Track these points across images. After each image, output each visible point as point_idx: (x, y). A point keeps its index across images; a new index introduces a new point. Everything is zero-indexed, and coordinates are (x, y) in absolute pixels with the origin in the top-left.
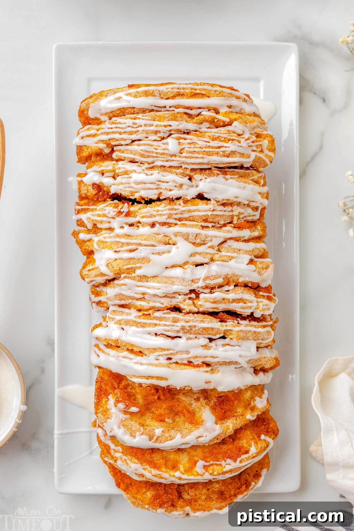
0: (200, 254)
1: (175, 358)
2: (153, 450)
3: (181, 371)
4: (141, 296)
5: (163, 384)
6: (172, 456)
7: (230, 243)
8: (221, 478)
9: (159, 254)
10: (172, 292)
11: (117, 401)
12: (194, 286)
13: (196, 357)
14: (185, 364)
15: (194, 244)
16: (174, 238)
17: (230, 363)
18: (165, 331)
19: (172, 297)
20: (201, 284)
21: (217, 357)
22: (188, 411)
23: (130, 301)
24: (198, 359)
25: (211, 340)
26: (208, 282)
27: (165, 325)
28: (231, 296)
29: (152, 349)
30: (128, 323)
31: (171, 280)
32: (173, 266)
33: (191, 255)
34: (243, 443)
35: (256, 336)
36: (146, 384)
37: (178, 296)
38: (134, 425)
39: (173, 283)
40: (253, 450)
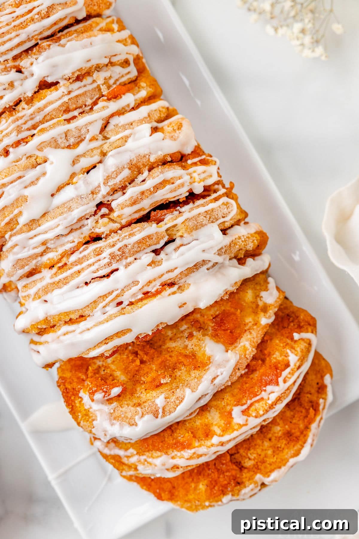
0: (84, 155)
1: (126, 298)
2: (172, 428)
3: (140, 310)
4: (42, 248)
5: (129, 338)
6: (198, 423)
7: (114, 121)
8: (271, 415)
9: (33, 183)
10: (75, 221)
11: (92, 393)
12: (99, 198)
13: (150, 282)
14: (141, 300)
15: (69, 147)
16: (40, 154)
17: (197, 267)
18: (94, 272)
19: (81, 227)
20: (104, 190)
21: (176, 268)
22: (186, 356)
23: (34, 262)
24: (154, 283)
25: (156, 252)
26: (111, 183)
27: (90, 265)
28: (150, 184)
29: (92, 304)
30: (47, 290)
31: (67, 207)
32: (59, 189)
33: (74, 163)
34: (277, 356)
35: (211, 216)
36: (109, 351)
37: (86, 222)
38: (128, 409)
39: (70, 209)
40: (293, 359)
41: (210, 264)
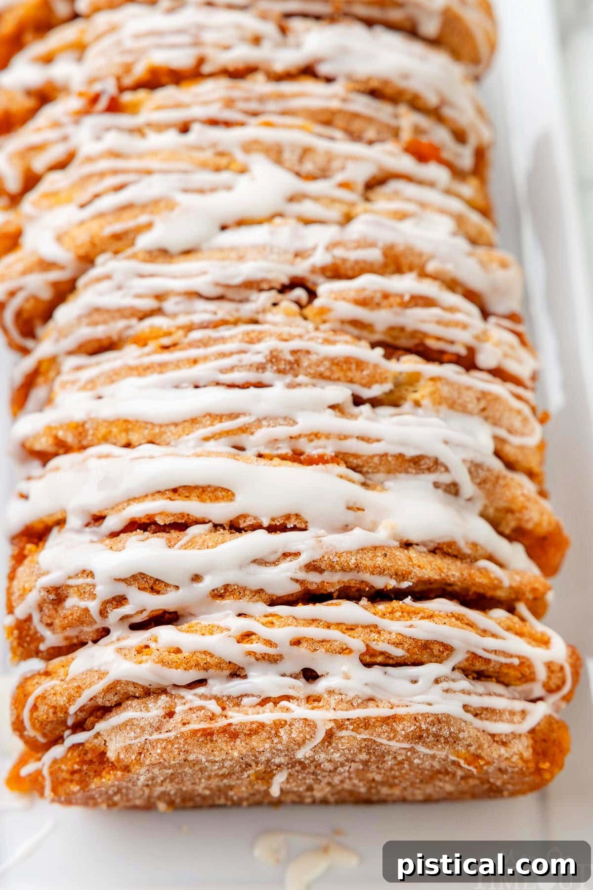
0: (316, 199)
1: (255, 442)
3: (272, 468)
4: (148, 304)
7: (394, 185)
9: (201, 191)
10: (238, 280)
12: (301, 269)
13: (317, 435)
14: (283, 458)
15: (298, 174)
16: (240, 157)
17: (417, 464)
18: (223, 371)
19: (241, 301)
20: (321, 258)
21: (378, 440)
24: (322, 442)
25: (358, 401)
26: (339, 253)
27: (223, 355)
29: (186, 424)
30: (116, 378)
32: (241, 223)
33: (292, 199)
35: (488, 407)
37: (254, 295)
39: (241, 258)
41: (445, 478)
